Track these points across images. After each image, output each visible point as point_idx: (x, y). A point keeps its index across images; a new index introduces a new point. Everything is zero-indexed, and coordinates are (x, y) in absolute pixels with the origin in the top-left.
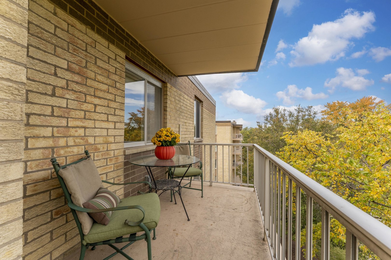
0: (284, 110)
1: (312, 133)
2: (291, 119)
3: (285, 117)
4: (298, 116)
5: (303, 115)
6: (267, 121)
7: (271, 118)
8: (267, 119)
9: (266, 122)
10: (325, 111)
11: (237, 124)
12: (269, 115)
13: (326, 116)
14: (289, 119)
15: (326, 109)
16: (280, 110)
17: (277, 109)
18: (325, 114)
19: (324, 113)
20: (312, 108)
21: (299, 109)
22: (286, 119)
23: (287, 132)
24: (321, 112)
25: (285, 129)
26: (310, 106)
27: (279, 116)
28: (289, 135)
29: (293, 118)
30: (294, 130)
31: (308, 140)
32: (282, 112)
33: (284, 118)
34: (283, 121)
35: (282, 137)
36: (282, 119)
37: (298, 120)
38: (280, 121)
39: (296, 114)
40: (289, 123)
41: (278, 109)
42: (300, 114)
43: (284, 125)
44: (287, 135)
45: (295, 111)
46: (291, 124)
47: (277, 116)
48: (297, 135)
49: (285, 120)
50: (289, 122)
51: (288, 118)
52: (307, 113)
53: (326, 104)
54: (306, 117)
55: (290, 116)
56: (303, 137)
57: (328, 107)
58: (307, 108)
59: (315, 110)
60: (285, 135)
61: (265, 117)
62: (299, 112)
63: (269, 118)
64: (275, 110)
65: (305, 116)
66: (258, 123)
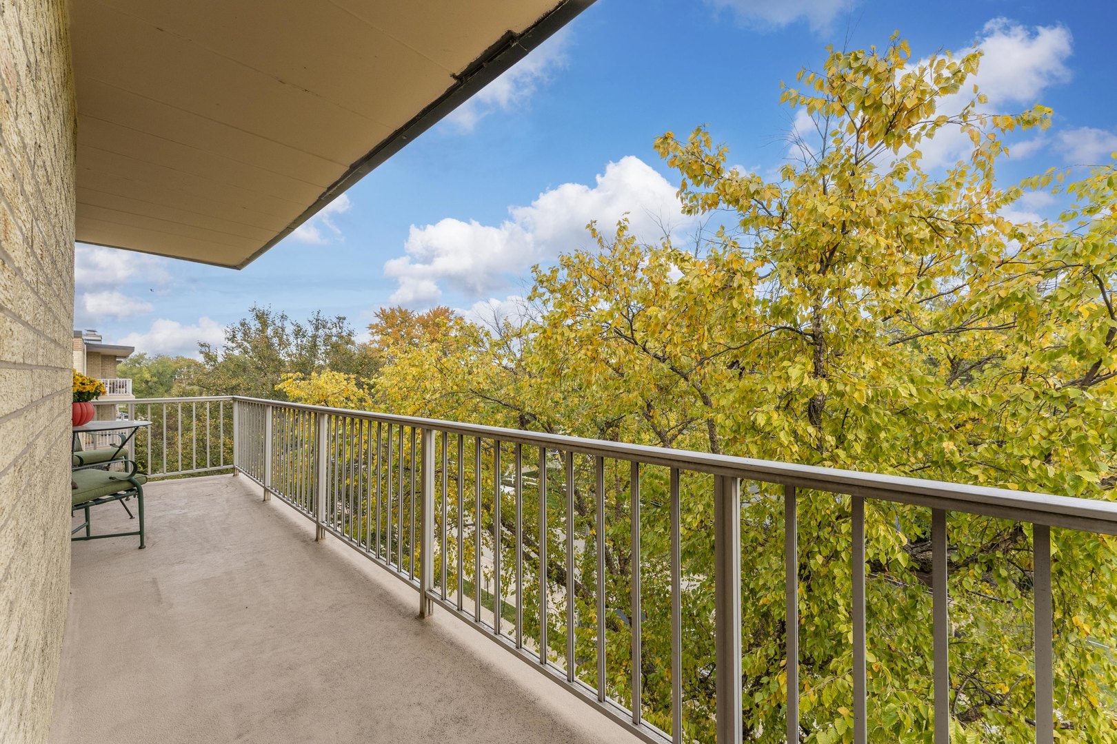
0: (282, 317)
1: (337, 377)
2: (299, 342)
3: (285, 337)
4: (315, 337)
5: (326, 335)
6: (233, 342)
7: (245, 335)
8: (234, 336)
9: (230, 344)
10: (377, 325)
11: (103, 343)
12: (239, 326)
13: (377, 338)
14: (295, 342)
15: (377, 320)
16: (271, 317)
17: (263, 314)
18: (376, 332)
19: (374, 331)
20: (345, 321)
21: (317, 320)
22: (288, 340)
23: (290, 375)
24: (370, 328)
25: (284, 366)
26: (342, 316)
27: (270, 332)
28: (294, 380)
29: (305, 340)
30: (304, 368)
31: (330, 389)
32: (278, 323)
33: (282, 337)
34: (280, 345)
35: (280, 386)
36: (275, 341)
37: (314, 345)
38: (272, 344)
39: (310, 330)
40: (294, 352)
41: (266, 312)
42: (321, 332)
43: (282, 356)
44: (289, 380)
45: (309, 324)
46: (300, 354)
47: (263, 331)
48: (310, 380)
49: (284, 344)
50: (293, 349)
51: (292, 339)
52: (334, 331)
53: (378, 311)
54: (334, 339)
55: (296, 335)
56: (321, 383)
57: (382, 319)
58: (335, 320)
59: (351, 328)
60: (284, 380)
61: (229, 330)
62: (317, 329)
63: (239, 336)
64: (257, 316)
65: (330, 336)
66: (202, 346)
